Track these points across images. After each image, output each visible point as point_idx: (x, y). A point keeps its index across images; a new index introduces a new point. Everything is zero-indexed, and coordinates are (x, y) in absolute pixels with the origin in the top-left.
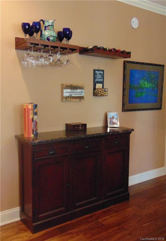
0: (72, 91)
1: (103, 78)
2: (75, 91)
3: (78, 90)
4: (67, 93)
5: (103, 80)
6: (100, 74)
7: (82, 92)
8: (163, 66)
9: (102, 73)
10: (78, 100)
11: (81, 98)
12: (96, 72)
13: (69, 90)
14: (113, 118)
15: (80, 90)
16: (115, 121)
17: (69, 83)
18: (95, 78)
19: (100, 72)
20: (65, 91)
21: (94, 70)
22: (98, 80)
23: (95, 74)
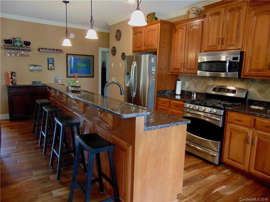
0: (34, 67)
1: (53, 62)
2: (36, 67)
3: (38, 67)
4: (31, 68)
5: (54, 63)
6: (51, 60)
7: (40, 68)
8: (93, 56)
9: (53, 59)
10: (38, 71)
11: (40, 70)
12: (49, 59)
13: (33, 67)
14: (58, 80)
15: (39, 67)
16: (59, 81)
17: (33, 64)
18: (48, 62)
19: (51, 59)
20: (30, 67)
21: (48, 58)
22: (50, 63)
23: (48, 60)
